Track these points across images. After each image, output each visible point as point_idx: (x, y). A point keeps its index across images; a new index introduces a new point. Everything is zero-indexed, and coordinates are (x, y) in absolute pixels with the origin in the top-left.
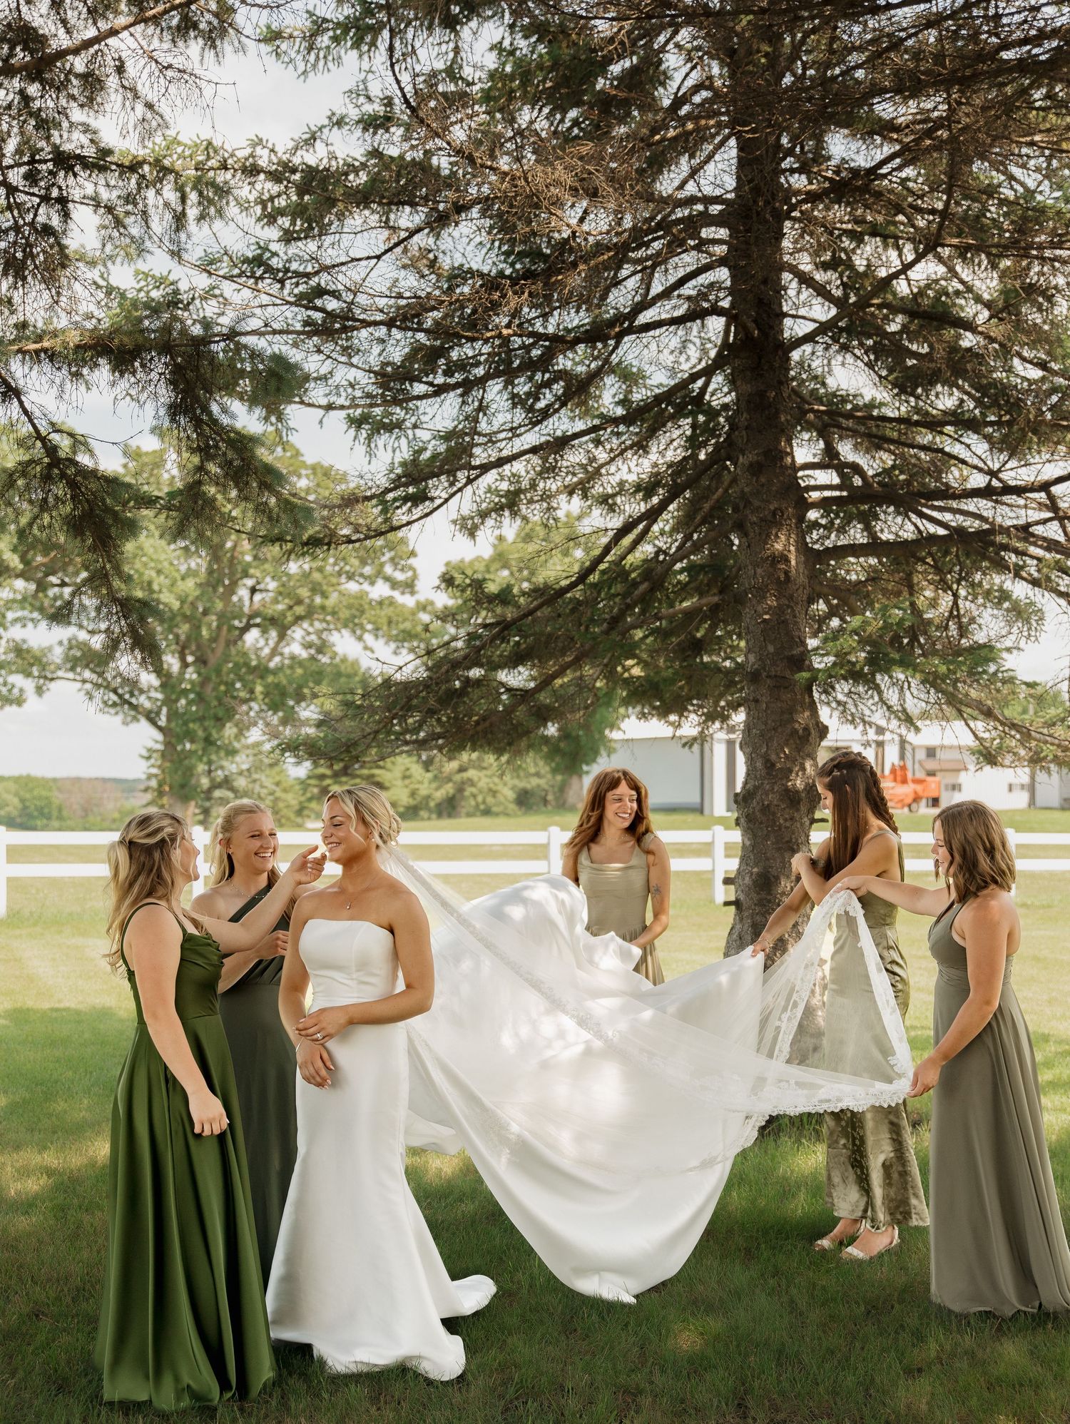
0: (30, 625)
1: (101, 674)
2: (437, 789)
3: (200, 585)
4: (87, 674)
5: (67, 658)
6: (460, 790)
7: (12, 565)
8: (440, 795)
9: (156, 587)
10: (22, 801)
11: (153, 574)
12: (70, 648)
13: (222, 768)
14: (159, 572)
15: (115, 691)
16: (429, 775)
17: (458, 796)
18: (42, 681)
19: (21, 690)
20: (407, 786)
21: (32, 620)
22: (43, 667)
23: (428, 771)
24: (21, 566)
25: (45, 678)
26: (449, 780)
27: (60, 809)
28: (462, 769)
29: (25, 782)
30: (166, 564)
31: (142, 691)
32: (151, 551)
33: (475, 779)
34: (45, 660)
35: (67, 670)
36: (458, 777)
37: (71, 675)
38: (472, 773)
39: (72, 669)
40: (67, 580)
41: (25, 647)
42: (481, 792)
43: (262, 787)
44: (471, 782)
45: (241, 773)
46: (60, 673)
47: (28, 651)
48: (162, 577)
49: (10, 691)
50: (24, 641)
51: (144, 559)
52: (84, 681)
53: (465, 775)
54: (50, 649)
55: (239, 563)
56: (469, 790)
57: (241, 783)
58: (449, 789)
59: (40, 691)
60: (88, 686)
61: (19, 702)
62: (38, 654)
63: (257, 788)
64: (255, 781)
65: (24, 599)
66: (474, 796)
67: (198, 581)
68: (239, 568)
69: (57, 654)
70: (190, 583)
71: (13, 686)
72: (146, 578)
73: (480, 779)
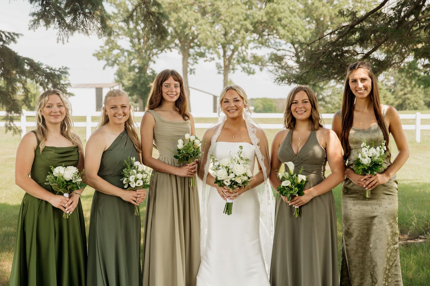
0: (259, 48)
1: (280, 64)
2: (396, 101)
3: (312, 33)
4: (276, 64)
5: (270, 59)
6: (404, 101)
7: (250, 28)
8: (396, 103)
9: (296, 34)
10: (264, 106)
11: (295, 30)
12: (271, 56)
13: (321, 94)
14: (297, 29)
15: (285, 70)
16: (393, 96)
17: (403, 104)
18: (262, 67)
19: (254, 70)
20: (385, 100)
21: (260, 47)
22: (262, 62)
23: (392, 95)
24: (253, 29)
25: (263, 65)
26: (400, 98)
27: (275, 108)
28: (405, 94)
29: (264, 100)
30: (300, 26)
31: (293, 69)
32: (295, 22)
33: (410, 97)
34: (262, 60)
35: (270, 63)
36: (403, 97)
37: (271, 64)
38: (409, 96)
39: (272, 62)
40: (270, 33)
41: (256, 56)
42: (412, 102)
43: (335, 100)
44: (408, 99)
45: (328, 96)
46: (268, 64)
47: (257, 57)
48: (298, 31)
49: (250, 70)
50: (256, 54)
51: (293, 25)
52: (275, 66)
53: (406, 96)
54: (264, 56)
55: (325, 24)
56: (407, 102)
57: (328, 99)
58: (400, 101)
59: (261, 69)
60: (277, 68)
61: (253, 73)
62: (260, 58)
63: (333, 101)
64: (332, 99)
65: (254, 39)
66: (409, 104)
67: (311, 31)
68: (325, 26)
69: (267, 57)
70: (308, 32)
71: (251, 68)
72: (293, 31)
73: (411, 97)
